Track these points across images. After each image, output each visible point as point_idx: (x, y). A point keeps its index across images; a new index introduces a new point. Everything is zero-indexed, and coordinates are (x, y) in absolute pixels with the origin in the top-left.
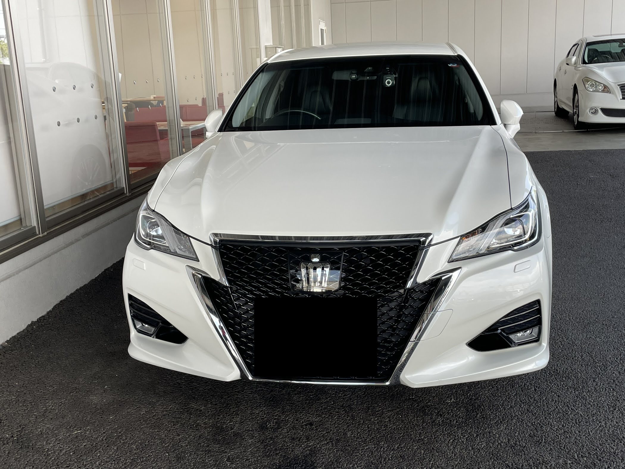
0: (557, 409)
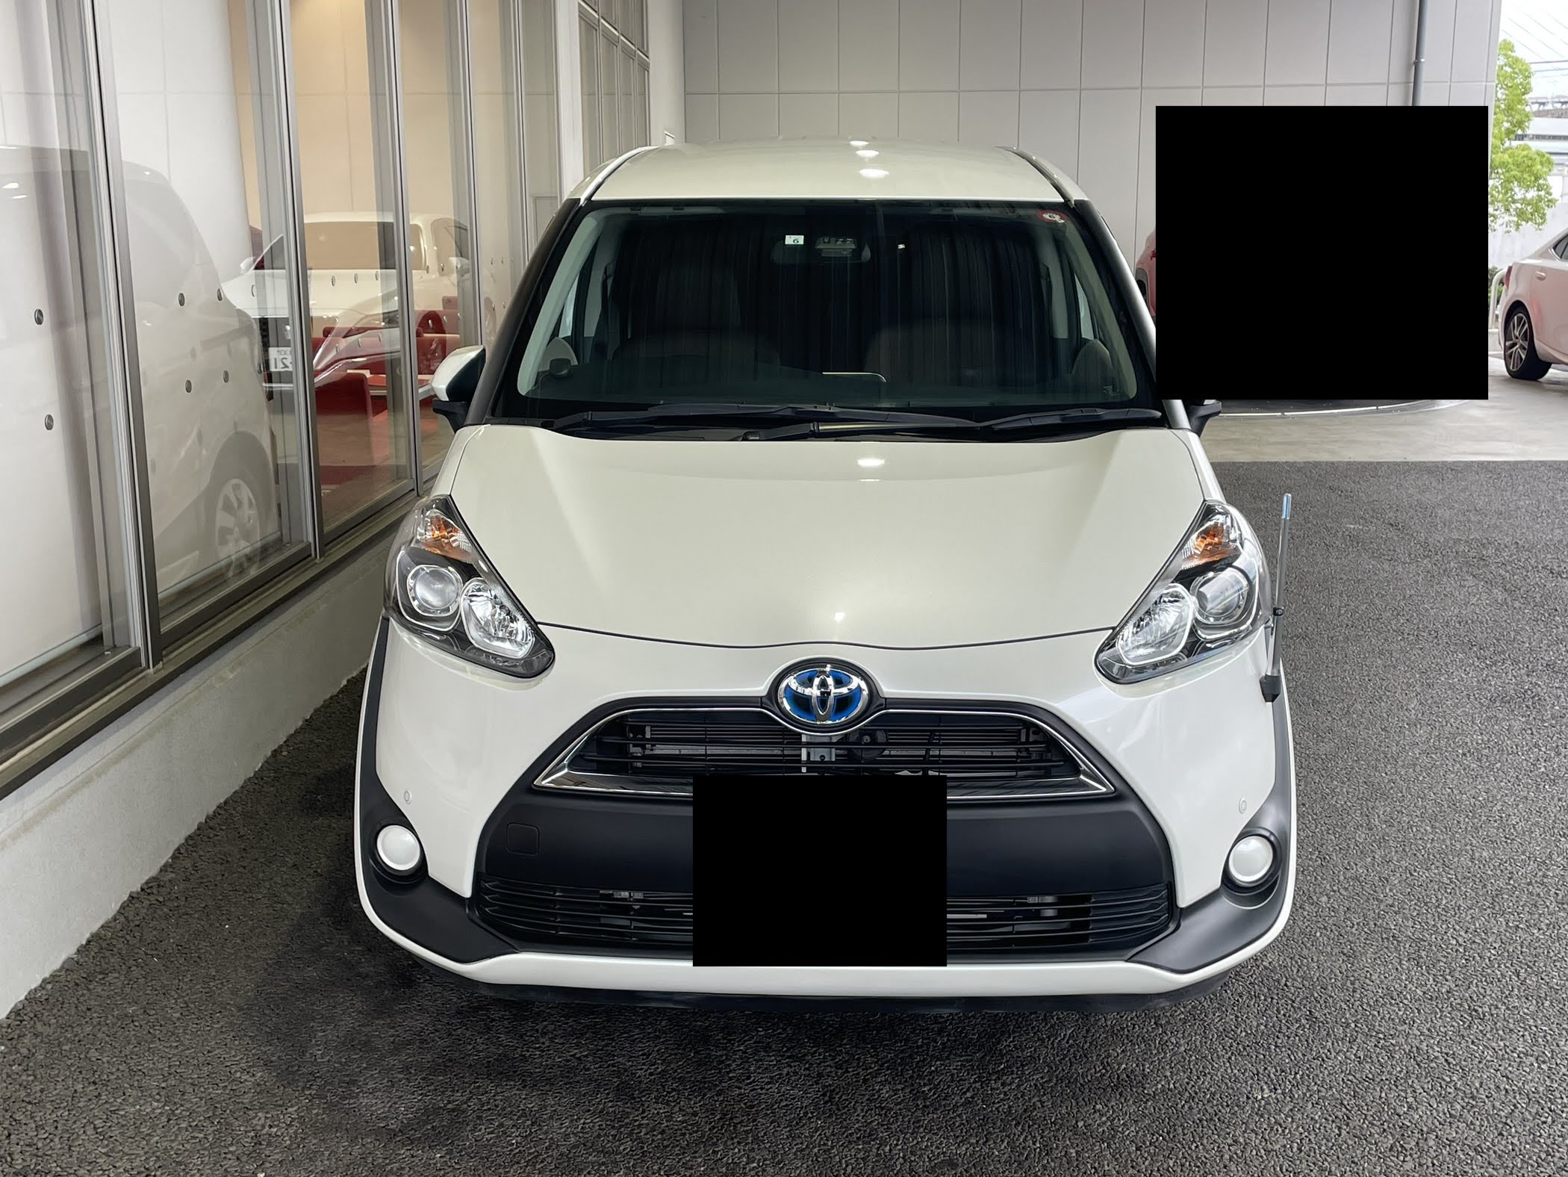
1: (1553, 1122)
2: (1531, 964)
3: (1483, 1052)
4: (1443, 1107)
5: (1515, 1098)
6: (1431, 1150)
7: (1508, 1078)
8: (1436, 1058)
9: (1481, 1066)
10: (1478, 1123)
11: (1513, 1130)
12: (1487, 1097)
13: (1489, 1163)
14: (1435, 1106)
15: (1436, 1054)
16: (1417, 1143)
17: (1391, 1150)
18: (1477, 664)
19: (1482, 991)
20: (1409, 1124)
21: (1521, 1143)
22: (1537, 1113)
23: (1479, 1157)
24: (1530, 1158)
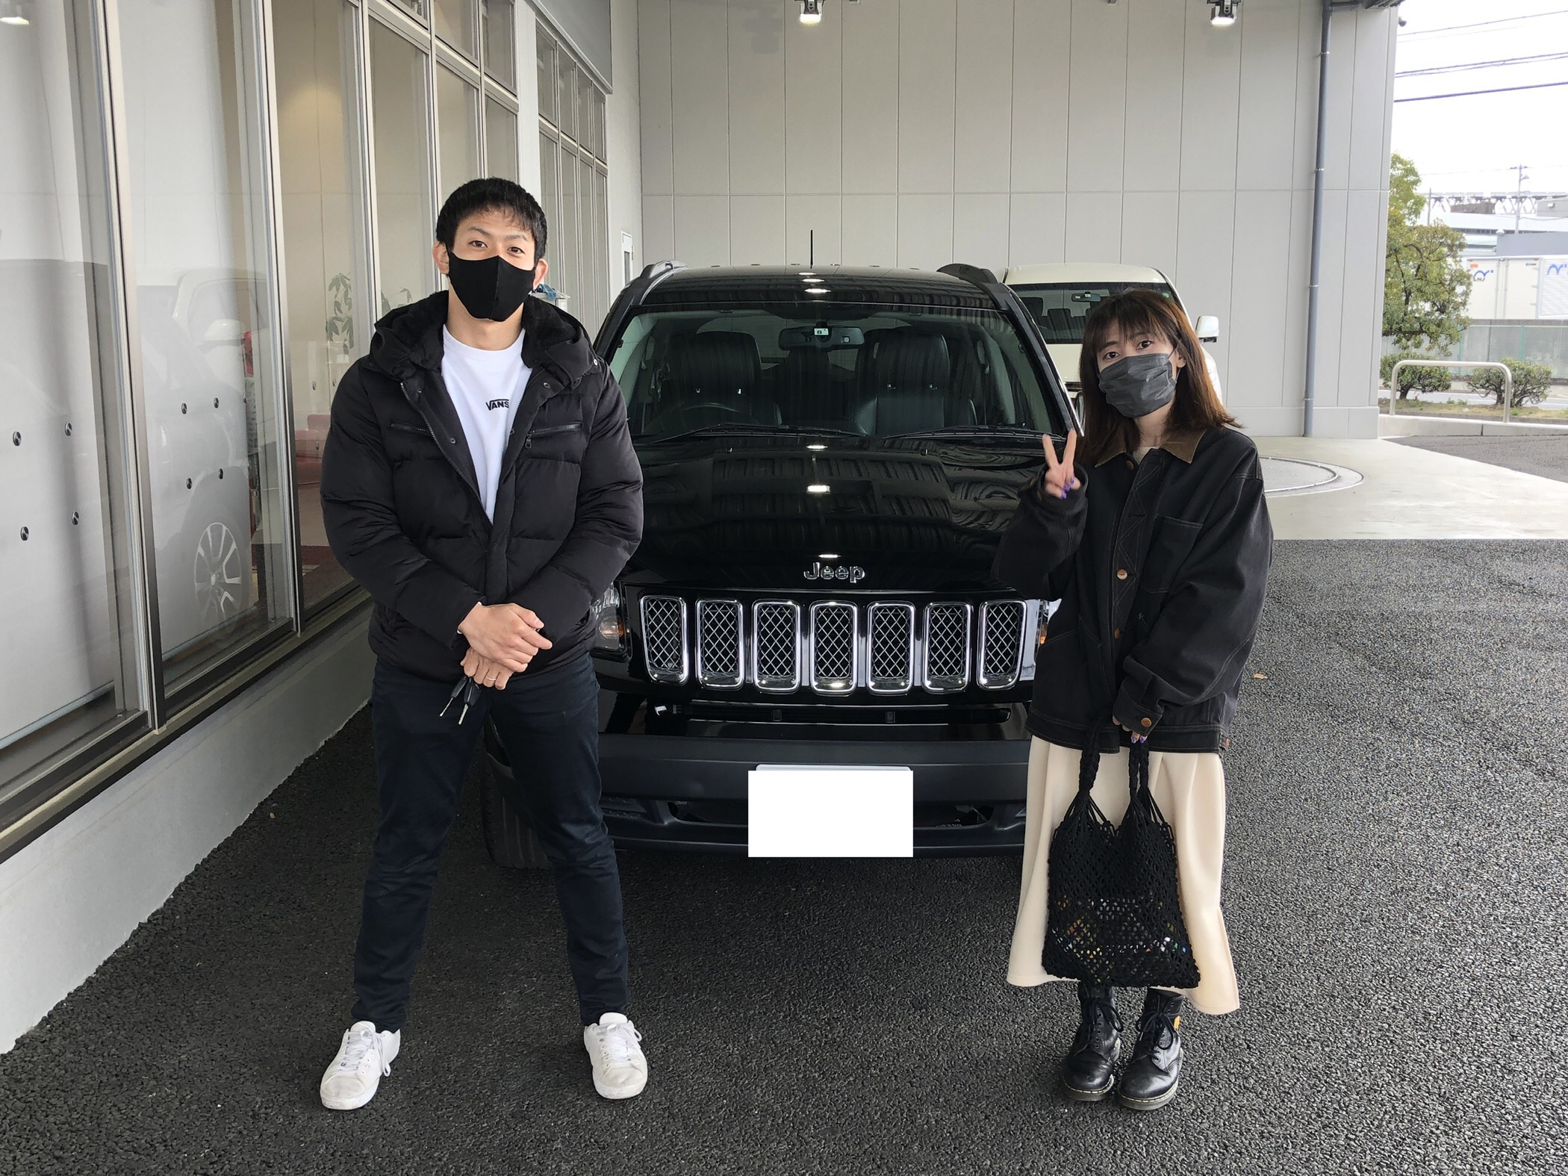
0: (1298, 1083)
1: (1327, 1090)
2: (1330, 970)
3: (1279, 1039)
4: (1240, 1081)
5: (1299, 1073)
6: (1225, 1114)
7: (1295, 1058)
8: (1241, 1044)
9: (1275, 1050)
10: (1266, 1093)
11: (1293, 1098)
12: (1277, 1073)
13: (1269, 1123)
14: (1233, 1080)
15: (1241, 1042)
16: (1214, 1109)
17: (1192, 1115)
18: (1329, 722)
19: (1287, 991)
20: (1210, 1095)
21: (1297, 1107)
22: (1314, 1085)
23: (1262, 1119)
24: (1303, 1118)
